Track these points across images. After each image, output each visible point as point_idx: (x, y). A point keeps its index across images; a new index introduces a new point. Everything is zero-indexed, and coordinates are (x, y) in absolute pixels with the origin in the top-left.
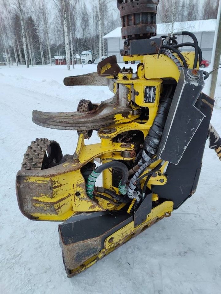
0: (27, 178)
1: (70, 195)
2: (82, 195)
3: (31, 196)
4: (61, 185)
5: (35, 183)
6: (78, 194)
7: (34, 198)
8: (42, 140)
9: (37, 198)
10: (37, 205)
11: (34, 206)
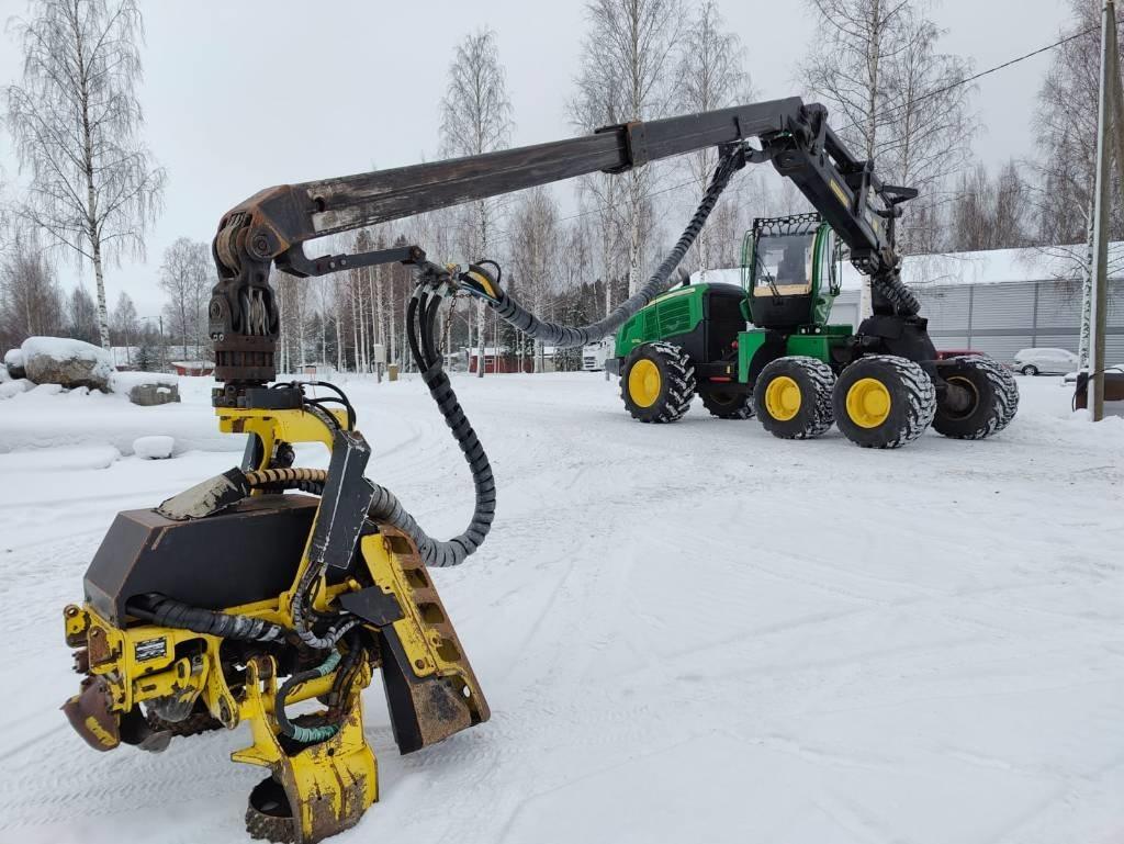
0: (306, 836)
1: (333, 766)
2: (333, 745)
3: (335, 822)
4: (316, 784)
5: (313, 822)
6: (331, 753)
7: (337, 818)
8: (248, 821)
9: (337, 813)
10: (348, 810)
11: (351, 814)
